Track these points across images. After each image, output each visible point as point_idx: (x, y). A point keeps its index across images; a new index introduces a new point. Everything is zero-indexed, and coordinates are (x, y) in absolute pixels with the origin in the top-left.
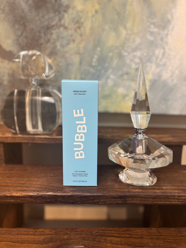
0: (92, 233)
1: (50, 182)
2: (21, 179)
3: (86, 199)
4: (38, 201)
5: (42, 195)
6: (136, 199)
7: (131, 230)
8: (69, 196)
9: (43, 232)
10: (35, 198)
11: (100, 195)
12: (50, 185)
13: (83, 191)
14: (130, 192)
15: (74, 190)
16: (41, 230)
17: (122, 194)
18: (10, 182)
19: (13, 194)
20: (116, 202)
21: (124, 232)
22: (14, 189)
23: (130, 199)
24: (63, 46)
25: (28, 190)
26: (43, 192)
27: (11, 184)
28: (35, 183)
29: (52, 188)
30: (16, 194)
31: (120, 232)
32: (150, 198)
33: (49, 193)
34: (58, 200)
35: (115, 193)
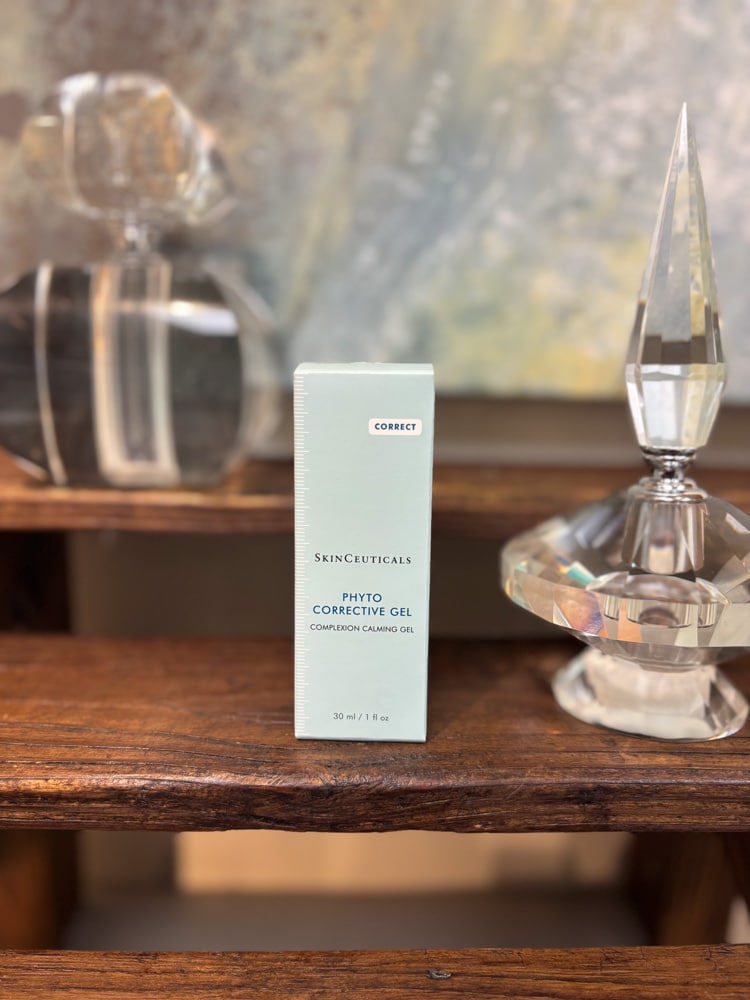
0: (431, 978)
1: (214, 720)
2: (67, 704)
3: (403, 805)
4: (154, 818)
5: (173, 789)
6: (660, 805)
7: (630, 960)
8: (316, 793)
9: (182, 971)
10: (138, 802)
11: (475, 787)
12: (217, 735)
13: (384, 764)
14: (625, 770)
15: (337, 761)
16: (171, 962)
17: (586, 780)
18: (12, 720)
19: (23, 782)
20: (557, 820)
21: (595, 968)
22: (29, 754)
23: (627, 804)
24: (266, 67)
25: (101, 763)
26: (181, 773)
27: (17, 733)
28: (137, 727)
29: (222, 750)
30: (42, 783)
31: (573, 968)
32: (729, 800)
33: (210, 774)
34: (258, 811)
35: (550, 774)
